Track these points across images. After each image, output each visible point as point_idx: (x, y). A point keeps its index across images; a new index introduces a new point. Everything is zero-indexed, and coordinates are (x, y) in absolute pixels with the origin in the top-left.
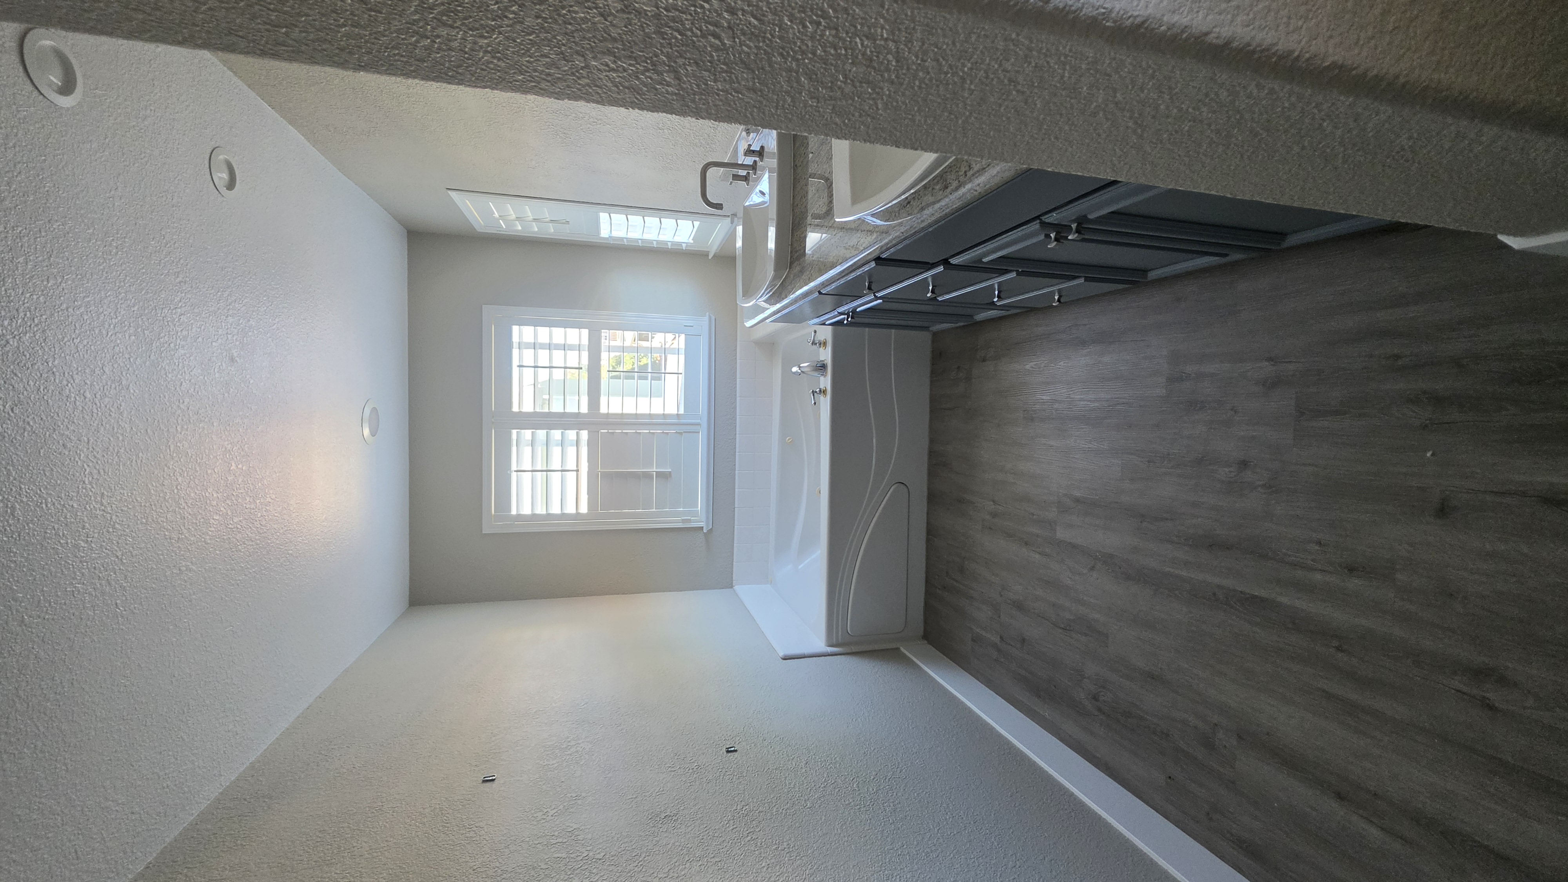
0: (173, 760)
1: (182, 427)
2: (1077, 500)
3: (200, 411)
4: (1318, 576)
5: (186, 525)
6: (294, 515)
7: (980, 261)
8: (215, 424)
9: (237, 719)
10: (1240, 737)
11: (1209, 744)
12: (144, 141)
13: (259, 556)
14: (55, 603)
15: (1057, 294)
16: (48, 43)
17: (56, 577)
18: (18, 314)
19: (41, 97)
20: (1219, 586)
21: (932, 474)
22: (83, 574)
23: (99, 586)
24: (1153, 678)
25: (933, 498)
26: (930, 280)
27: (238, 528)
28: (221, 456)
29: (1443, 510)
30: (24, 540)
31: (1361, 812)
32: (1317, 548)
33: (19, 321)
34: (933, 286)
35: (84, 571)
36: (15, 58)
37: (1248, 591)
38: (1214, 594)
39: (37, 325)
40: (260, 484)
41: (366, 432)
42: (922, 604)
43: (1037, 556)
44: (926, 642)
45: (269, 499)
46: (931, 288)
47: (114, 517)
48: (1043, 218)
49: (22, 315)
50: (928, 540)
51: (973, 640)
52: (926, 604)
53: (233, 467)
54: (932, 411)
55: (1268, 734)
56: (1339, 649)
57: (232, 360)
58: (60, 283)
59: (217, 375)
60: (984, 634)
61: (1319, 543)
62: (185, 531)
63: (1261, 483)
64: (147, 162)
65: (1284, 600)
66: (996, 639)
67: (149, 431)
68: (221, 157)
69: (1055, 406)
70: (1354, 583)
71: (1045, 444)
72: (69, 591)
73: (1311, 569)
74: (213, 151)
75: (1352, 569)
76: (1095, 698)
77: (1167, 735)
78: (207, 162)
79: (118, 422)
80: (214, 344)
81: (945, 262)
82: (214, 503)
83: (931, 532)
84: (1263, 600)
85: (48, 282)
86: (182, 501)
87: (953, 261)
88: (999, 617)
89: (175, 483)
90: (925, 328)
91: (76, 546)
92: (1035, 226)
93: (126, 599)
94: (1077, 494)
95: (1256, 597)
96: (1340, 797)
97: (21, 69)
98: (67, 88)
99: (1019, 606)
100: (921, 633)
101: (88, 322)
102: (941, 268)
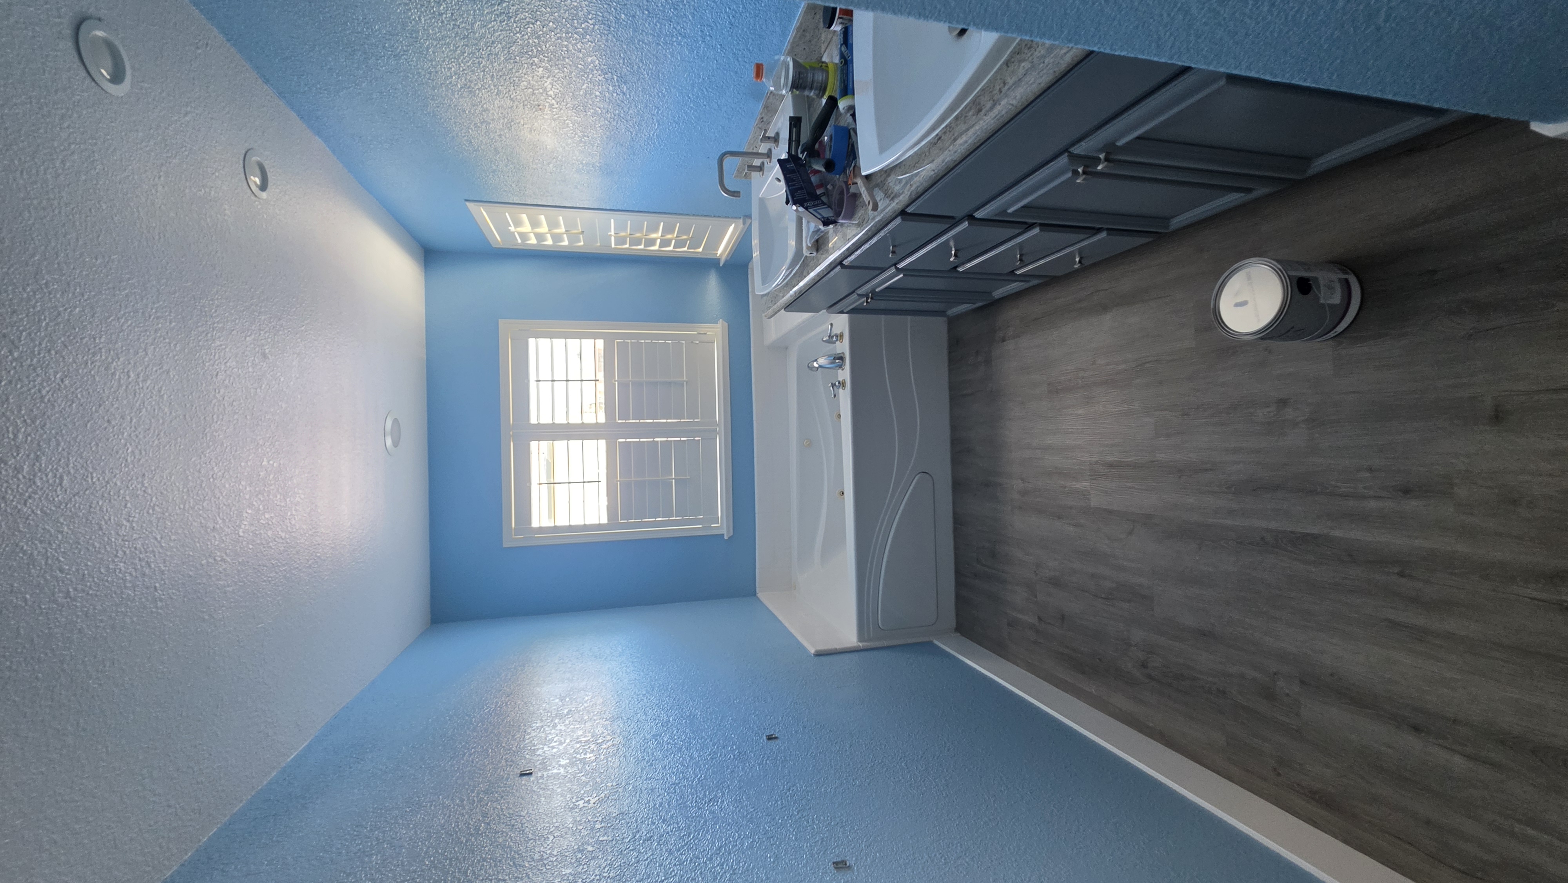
0: (207, 756)
1: (218, 417)
2: (1111, 465)
3: (235, 403)
4: (1373, 504)
5: (221, 514)
6: (321, 518)
7: (1004, 212)
8: (248, 417)
9: (269, 720)
10: (1302, 682)
11: (1269, 694)
12: (185, 136)
13: (288, 555)
14: (98, 579)
15: (1077, 256)
16: (100, 33)
17: (99, 552)
18: (69, 287)
19: (93, 84)
20: (1268, 530)
21: (955, 461)
22: (125, 552)
23: (139, 567)
24: (1205, 635)
25: (958, 486)
26: (952, 243)
27: (269, 524)
28: (254, 450)
29: (1498, 417)
30: (71, 511)
31: (1441, 741)
32: (1368, 475)
33: (70, 295)
34: (956, 251)
35: (125, 549)
36: (70, 44)
37: (1299, 530)
38: (1262, 539)
39: (86, 300)
40: (290, 483)
41: (389, 442)
42: (953, 596)
43: (1071, 529)
44: (959, 634)
45: (297, 499)
46: (953, 252)
47: (154, 499)
48: (1071, 150)
49: (72, 289)
50: (955, 530)
51: (1009, 625)
52: (958, 596)
53: (265, 463)
54: (952, 399)
55: (1332, 675)
56: (1401, 575)
57: (264, 356)
58: (108, 263)
59: (250, 369)
60: (1020, 616)
61: (1370, 470)
62: (220, 521)
63: (1302, 418)
64: (187, 156)
65: (1337, 533)
66: (1031, 619)
67: (187, 416)
68: (254, 159)
69: (1080, 375)
70: (1412, 505)
71: (1071, 414)
72: (112, 569)
73: (1364, 497)
74: (246, 152)
75: (1407, 491)
76: (1144, 665)
77: (1224, 693)
78: (241, 162)
79: (159, 405)
80: (248, 338)
81: (970, 217)
82: (247, 497)
83: (958, 522)
84: (1315, 537)
85: (96, 259)
86: (217, 491)
87: (978, 215)
88: (1036, 597)
89: (211, 473)
90: (941, 313)
91: (119, 525)
92: (1064, 160)
93: (165, 583)
94: (1110, 459)
95: (1308, 534)
96: (1416, 729)
97: (76, 56)
98: (117, 77)
99: (1056, 582)
100: (954, 624)
101: (132, 304)
102: (966, 224)
